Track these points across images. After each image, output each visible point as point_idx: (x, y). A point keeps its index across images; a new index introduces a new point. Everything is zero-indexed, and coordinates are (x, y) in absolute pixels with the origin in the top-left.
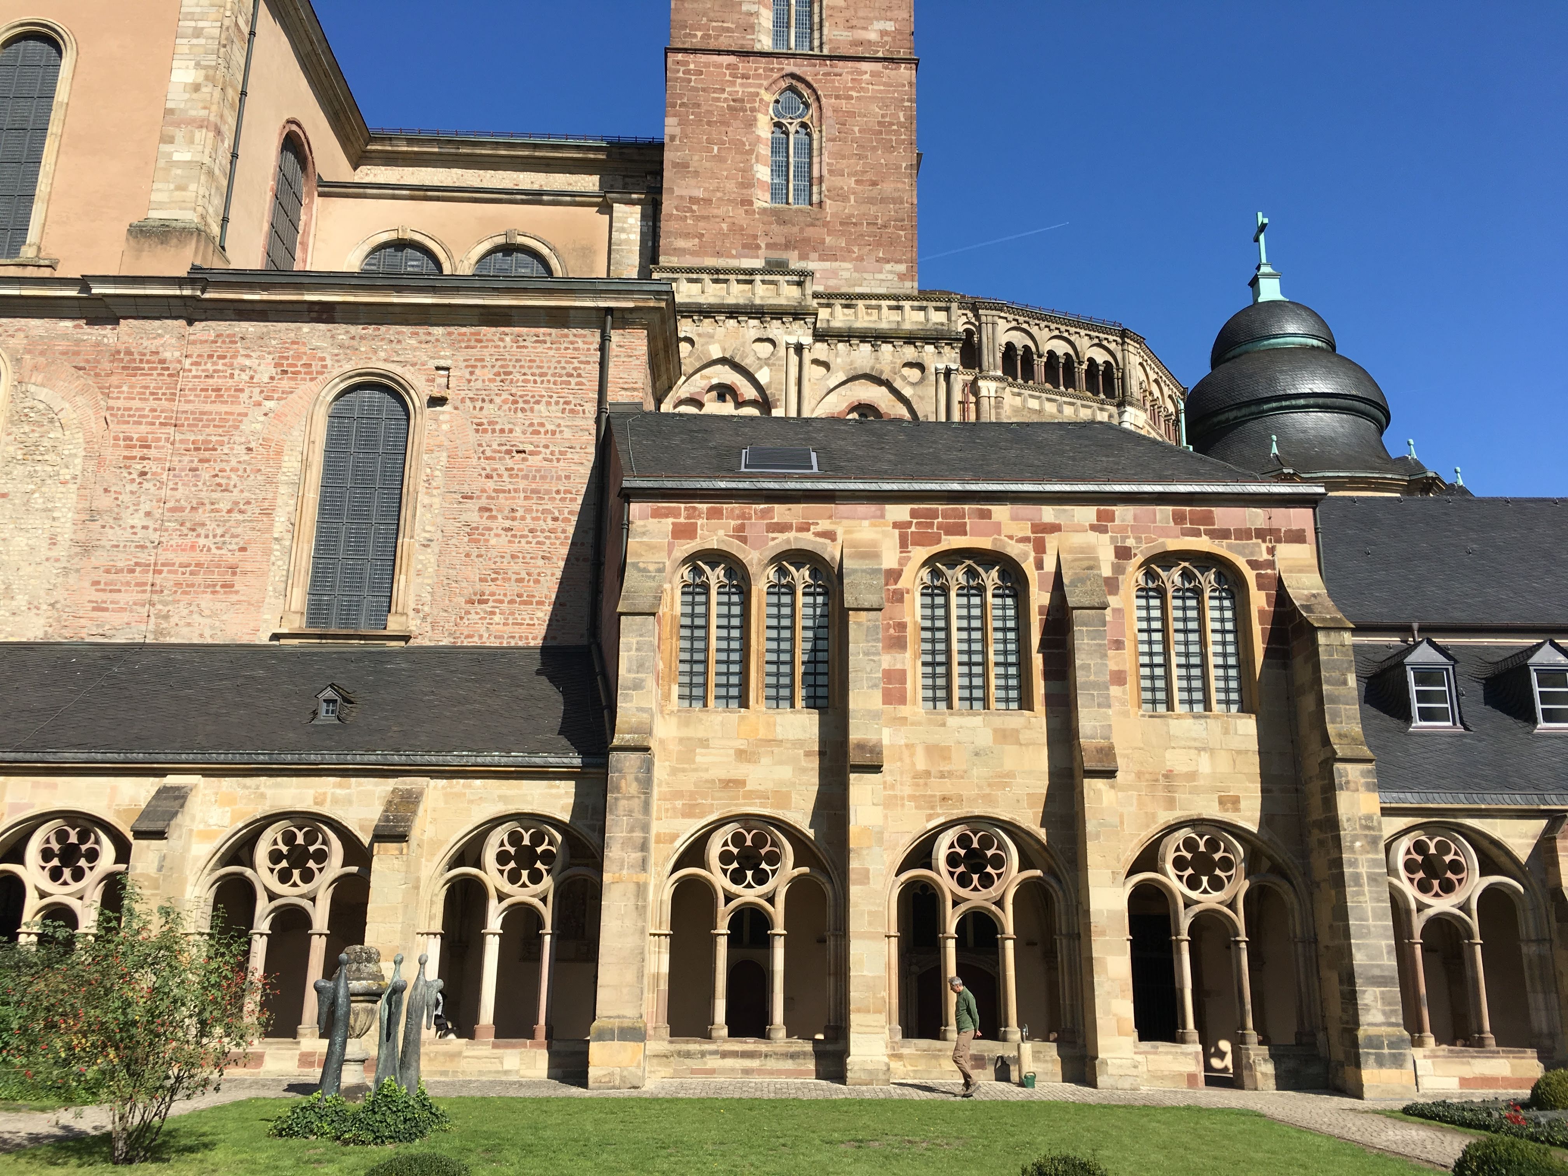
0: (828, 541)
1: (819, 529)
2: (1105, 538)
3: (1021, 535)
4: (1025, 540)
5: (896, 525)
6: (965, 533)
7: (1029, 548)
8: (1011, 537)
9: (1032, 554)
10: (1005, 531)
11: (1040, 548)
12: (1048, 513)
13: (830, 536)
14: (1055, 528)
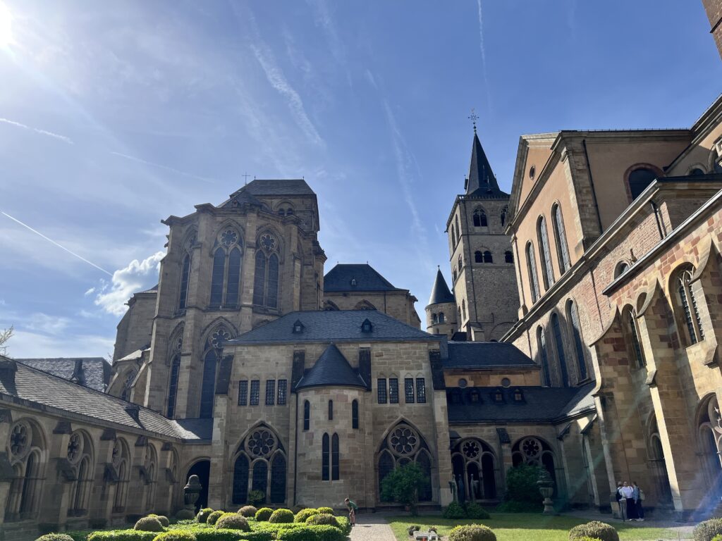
0: (645, 286)
1: (643, 282)
2: (713, 233)
3: (689, 250)
4: (691, 252)
5: (660, 268)
6: (675, 260)
7: (693, 254)
8: (687, 253)
9: (695, 257)
10: (685, 251)
11: (697, 253)
12: (694, 234)
13: (646, 284)
14: (698, 239)
